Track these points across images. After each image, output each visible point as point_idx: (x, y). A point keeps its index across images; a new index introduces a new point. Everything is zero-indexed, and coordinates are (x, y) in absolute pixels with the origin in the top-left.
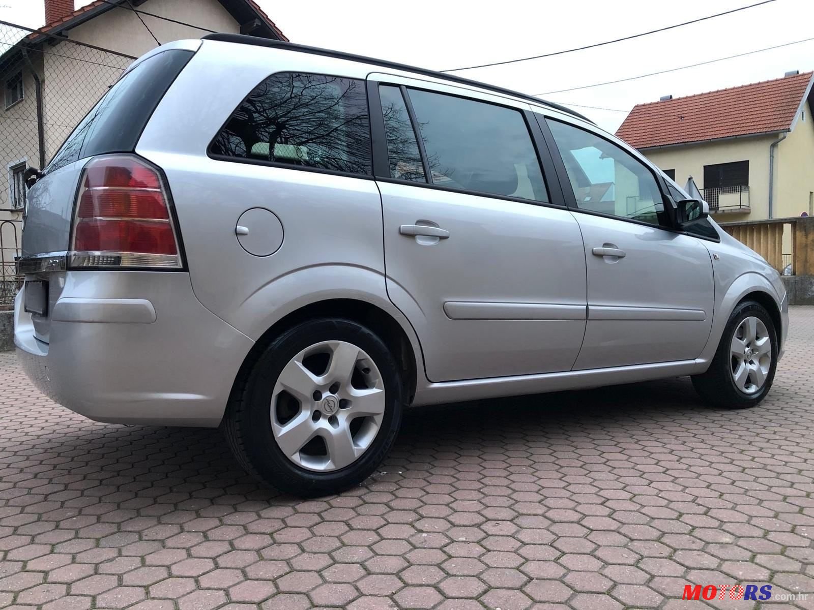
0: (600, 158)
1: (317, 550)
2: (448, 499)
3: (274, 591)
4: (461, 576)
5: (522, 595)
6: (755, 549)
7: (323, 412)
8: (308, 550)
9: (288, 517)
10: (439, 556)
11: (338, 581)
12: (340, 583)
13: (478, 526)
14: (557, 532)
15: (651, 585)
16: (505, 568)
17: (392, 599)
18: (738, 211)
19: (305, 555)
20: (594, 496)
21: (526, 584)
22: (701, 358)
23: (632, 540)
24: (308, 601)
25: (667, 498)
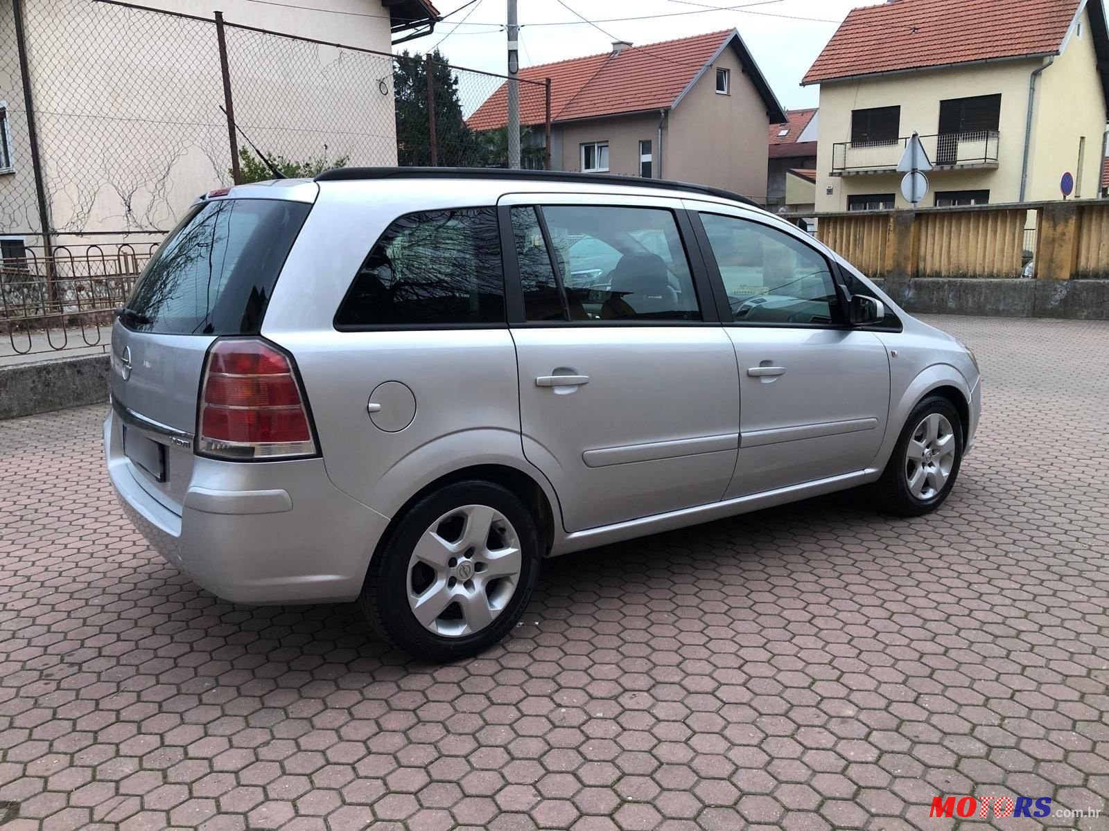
0: (801, 85)
1: (461, 731)
2: (586, 662)
3: (427, 779)
4: (598, 761)
5: (652, 782)
6: (872, 724)
7: (459, 577)
8: (453, 731)
9: (428, 688)
10: (577, 737)
11: (485, 767)
12: (486, 770)
13: (615, 698)
14: (691, 706)
15: (769, 768)
16: (639, 751)
17: (535, 787)
18: (981, 166)
19: (451, 737)
20: (733, 656)
21: (657, 770)
22: (871, 467)
23: (761, 714)
24: (459, 791)
25: (805, 659)
